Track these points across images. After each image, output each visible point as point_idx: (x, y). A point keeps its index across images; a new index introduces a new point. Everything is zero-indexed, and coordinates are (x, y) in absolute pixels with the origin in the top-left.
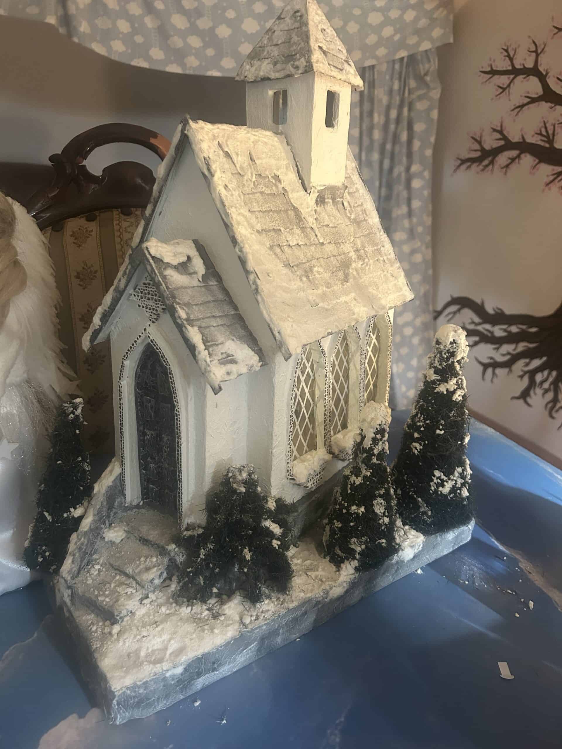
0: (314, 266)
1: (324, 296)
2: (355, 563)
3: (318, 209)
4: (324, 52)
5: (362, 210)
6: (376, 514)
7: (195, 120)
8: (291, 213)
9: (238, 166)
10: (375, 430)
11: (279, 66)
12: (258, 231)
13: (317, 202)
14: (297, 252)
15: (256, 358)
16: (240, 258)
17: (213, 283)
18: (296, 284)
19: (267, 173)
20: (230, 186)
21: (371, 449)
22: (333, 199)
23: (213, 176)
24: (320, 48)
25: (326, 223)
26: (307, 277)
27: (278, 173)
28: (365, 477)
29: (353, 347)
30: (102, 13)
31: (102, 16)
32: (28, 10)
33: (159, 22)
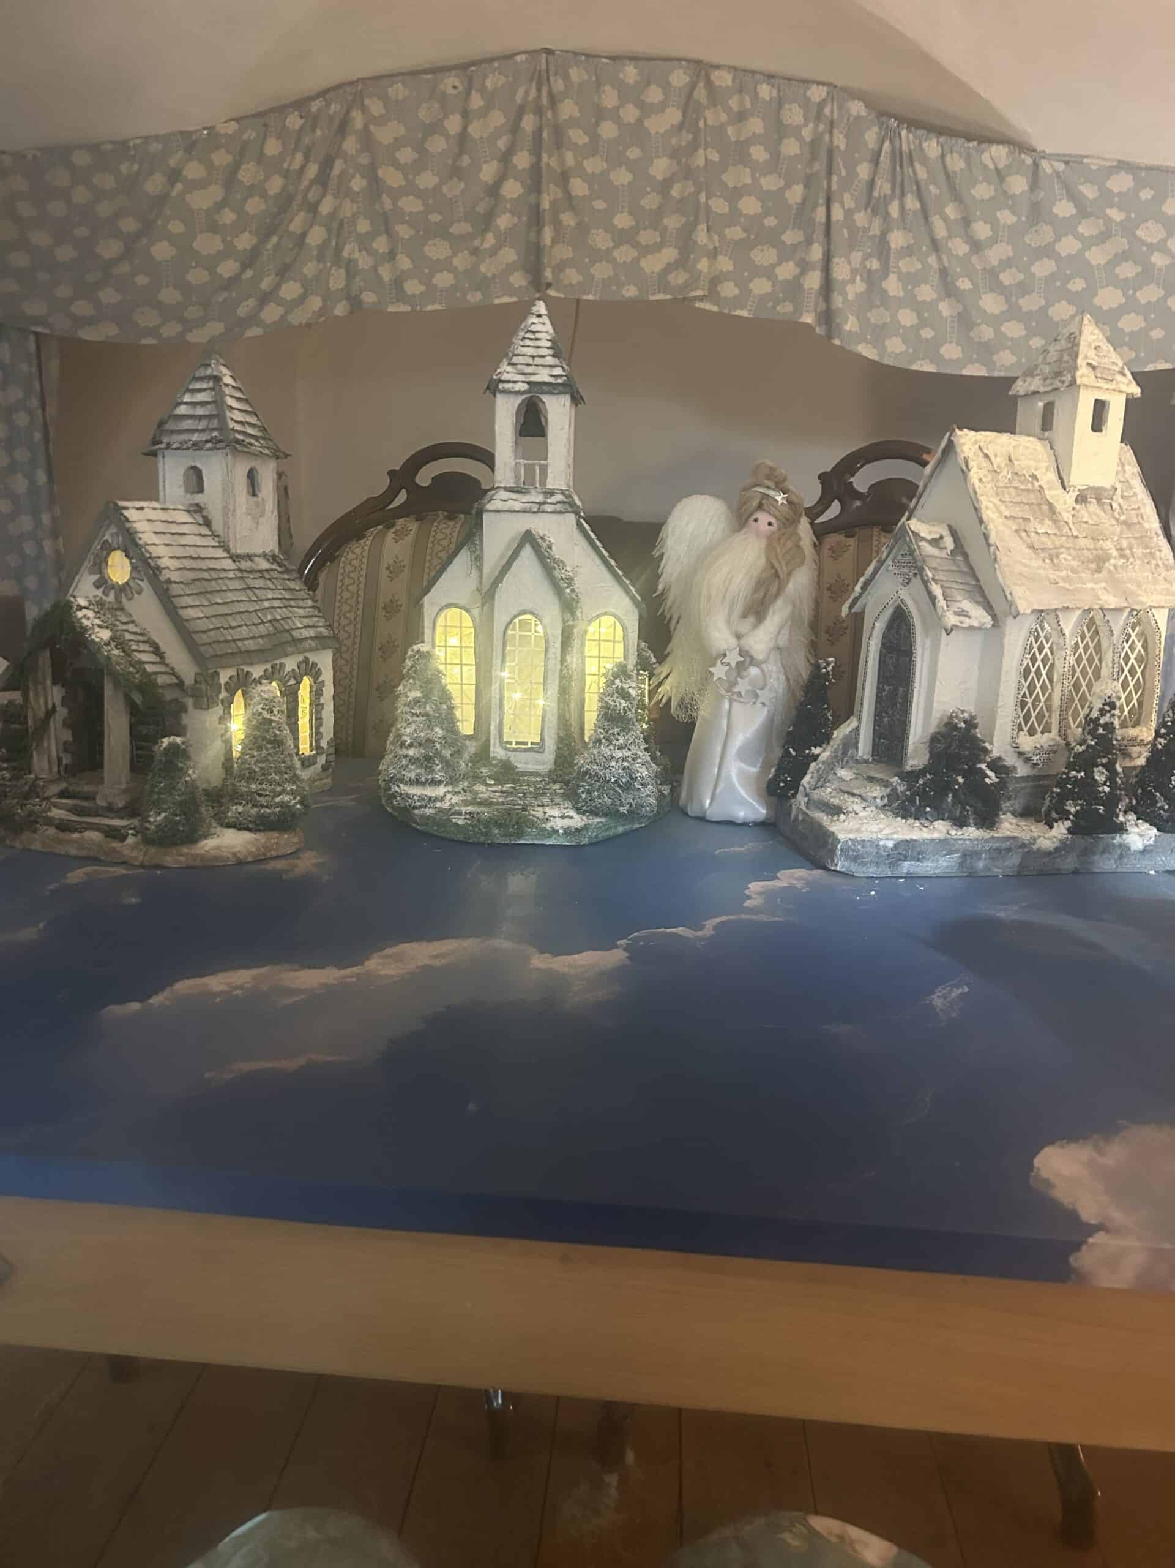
0: (1062, 553)
1: (1066, 579)
2: (1068, 824)
3: (1078, 507)
4: (1094, 368)
5: (1137, 515)
6: (1096, 781)
7: (960, 429)
8: (1045, 507)
9: (995, 466)
10: (1103, 702)
11: (1048, 382)
12: (1006, 517)
13: (1076, 501)
14: (1044, 539)
15: (989, 618)
16: (984, 534)
17: (959, 558)
18: (1036, 563)
19: (1025, 472)
20: (984, 480)
21: (1097, 719)
22: (1099, 500)
23: (969, 470)
24: (1089, 364)
25: (1085, 520)
26: (1052, 560)
27: (1036, 473)
28: (1089, 746)
29: (1105, 644)
30: (879, 303)
31: (878, 307)
32: (778, 308)
33: (960, 308)
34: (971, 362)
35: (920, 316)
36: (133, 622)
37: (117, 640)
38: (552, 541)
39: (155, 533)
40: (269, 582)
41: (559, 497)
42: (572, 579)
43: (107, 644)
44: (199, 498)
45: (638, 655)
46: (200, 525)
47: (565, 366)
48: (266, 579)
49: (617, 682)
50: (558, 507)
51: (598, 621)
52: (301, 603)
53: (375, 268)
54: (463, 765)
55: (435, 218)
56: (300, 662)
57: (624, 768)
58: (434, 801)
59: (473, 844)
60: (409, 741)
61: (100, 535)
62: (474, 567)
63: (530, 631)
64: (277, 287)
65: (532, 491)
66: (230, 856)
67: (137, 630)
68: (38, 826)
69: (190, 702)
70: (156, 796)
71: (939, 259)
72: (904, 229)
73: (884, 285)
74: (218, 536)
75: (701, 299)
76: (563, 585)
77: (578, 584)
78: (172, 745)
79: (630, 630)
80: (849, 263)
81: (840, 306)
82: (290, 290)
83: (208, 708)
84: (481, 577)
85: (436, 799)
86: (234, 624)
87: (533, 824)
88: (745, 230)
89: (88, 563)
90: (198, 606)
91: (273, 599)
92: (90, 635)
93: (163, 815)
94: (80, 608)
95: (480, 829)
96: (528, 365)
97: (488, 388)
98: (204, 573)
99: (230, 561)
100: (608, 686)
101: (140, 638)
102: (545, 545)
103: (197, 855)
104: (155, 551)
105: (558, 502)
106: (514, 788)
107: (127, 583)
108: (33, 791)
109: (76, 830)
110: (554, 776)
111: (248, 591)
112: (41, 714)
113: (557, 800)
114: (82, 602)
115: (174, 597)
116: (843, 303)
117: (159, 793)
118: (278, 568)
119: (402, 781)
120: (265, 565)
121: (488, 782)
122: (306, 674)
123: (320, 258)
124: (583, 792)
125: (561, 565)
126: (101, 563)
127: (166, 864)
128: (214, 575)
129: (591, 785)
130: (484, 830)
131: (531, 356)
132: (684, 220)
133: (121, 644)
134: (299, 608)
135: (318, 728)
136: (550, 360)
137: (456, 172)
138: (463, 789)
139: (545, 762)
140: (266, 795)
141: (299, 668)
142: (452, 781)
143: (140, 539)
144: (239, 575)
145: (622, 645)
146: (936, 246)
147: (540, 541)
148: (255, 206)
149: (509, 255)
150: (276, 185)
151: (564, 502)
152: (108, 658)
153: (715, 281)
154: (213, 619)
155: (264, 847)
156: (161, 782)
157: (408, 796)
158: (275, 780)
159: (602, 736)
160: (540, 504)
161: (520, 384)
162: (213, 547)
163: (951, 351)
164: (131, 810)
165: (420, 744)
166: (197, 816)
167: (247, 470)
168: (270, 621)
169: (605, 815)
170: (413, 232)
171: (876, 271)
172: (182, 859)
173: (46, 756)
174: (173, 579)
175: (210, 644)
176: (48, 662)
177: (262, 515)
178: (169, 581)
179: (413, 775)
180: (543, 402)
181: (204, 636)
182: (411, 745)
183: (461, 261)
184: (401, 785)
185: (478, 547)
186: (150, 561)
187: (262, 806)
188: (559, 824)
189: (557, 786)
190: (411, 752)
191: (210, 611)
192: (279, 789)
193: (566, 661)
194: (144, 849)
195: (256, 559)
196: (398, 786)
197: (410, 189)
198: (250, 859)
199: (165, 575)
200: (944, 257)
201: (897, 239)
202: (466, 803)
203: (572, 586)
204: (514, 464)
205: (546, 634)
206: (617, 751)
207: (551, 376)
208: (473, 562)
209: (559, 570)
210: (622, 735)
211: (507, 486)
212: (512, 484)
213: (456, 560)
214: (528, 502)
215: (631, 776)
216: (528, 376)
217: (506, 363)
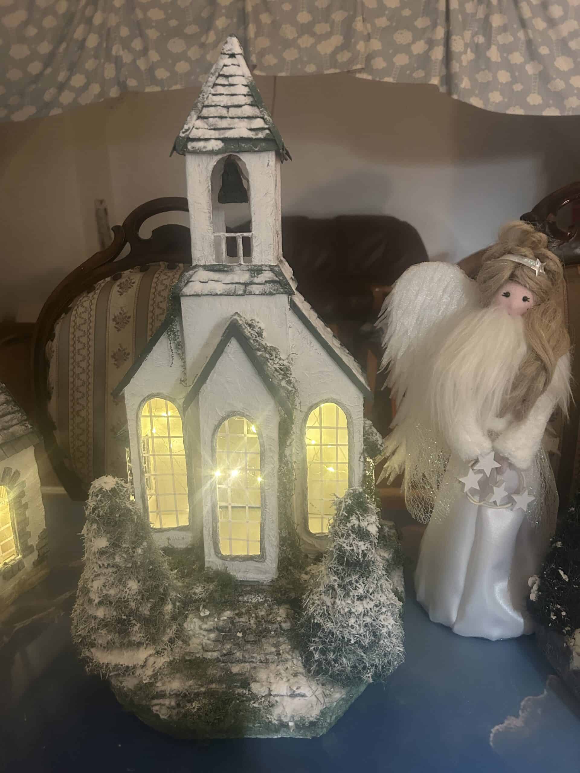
30: (483, 67)
31: (483, 70)
32: (414, 75)
33: (541, 68)
34: (548, 106)
35: (513, 76)
38: (262, 325)
41: (267, 275)
42: (288, 369)
45: (365, 440)
47: (266, 117)
49: (353, 519)
50: (268, 288)
51: (318, 408)
53: (134, 61)
55: (173, 23)
57: (366, 625)
58: (132, 671)
60: (97, 600)
62: (175, 357)
63: (243, 432)
64: (69, 79)
65: (237, 268)
71: (526, 34)
72: (501, 13)
73: (488, 54)
75: (360, 71)
76: (277, 378)
77: (295, 373)
79: (354, 417)
80: (463, 39)
81: (457, 70)
82: (78, 80)
84: (184, 366)
85: (135, 668)
87: (253, 717)
88: (388, 20)
96: (221, 117)
97: (174, 149)
100: (340, 522)
102: (253, 334)
105: (266, 282)
106: (232, 621)
110: (275, 593)
116: (459, 67)
119: (93, 645)
121: (203, 613)
123: (96, 57)
124: (315, 650)
125: (274, 354)
129: (325, 643)
131: (224, 107)
132: (346, 14)
136: (248, 111)
138: (170, 641)
139: (268, 571)
145: (346, 431)
146: (523, 24)
147: (247, 330)
148: (49, 22)
150: (62, 7)
151: (273, 282)
153: (369, 58)
157: (101, 665)
160: (246, 284)
161: (213, 141)
163: (535, 99)
165: (110, 604)
170: (158, 34)
171: (482, 44)
179: (105, 640)
180: (242, 163)
182: (100, 604)
183: (194, 53)
184: (93, 650)
185: (178, 334)
188: (288, 710)
189: (282, 613)
190: (101, 613)
193: (285, 455)
196: (89, 651)
197: (155, 3)
200: (530, 31)
201: (497, 20)
202: (173, 670)
203: (288, 377)
204: (213, 238)
205: (260, 435)
206: (358, 603)
207: (251, 130)
208: (174, 351)
209: (272, 360)
210: (361, 583)
211: (207, 264)
212: (211, 261)
213: (155, 348)
214: (232, 283)
215: (374, 633)
216: (222, 131)
217: (195, 117)
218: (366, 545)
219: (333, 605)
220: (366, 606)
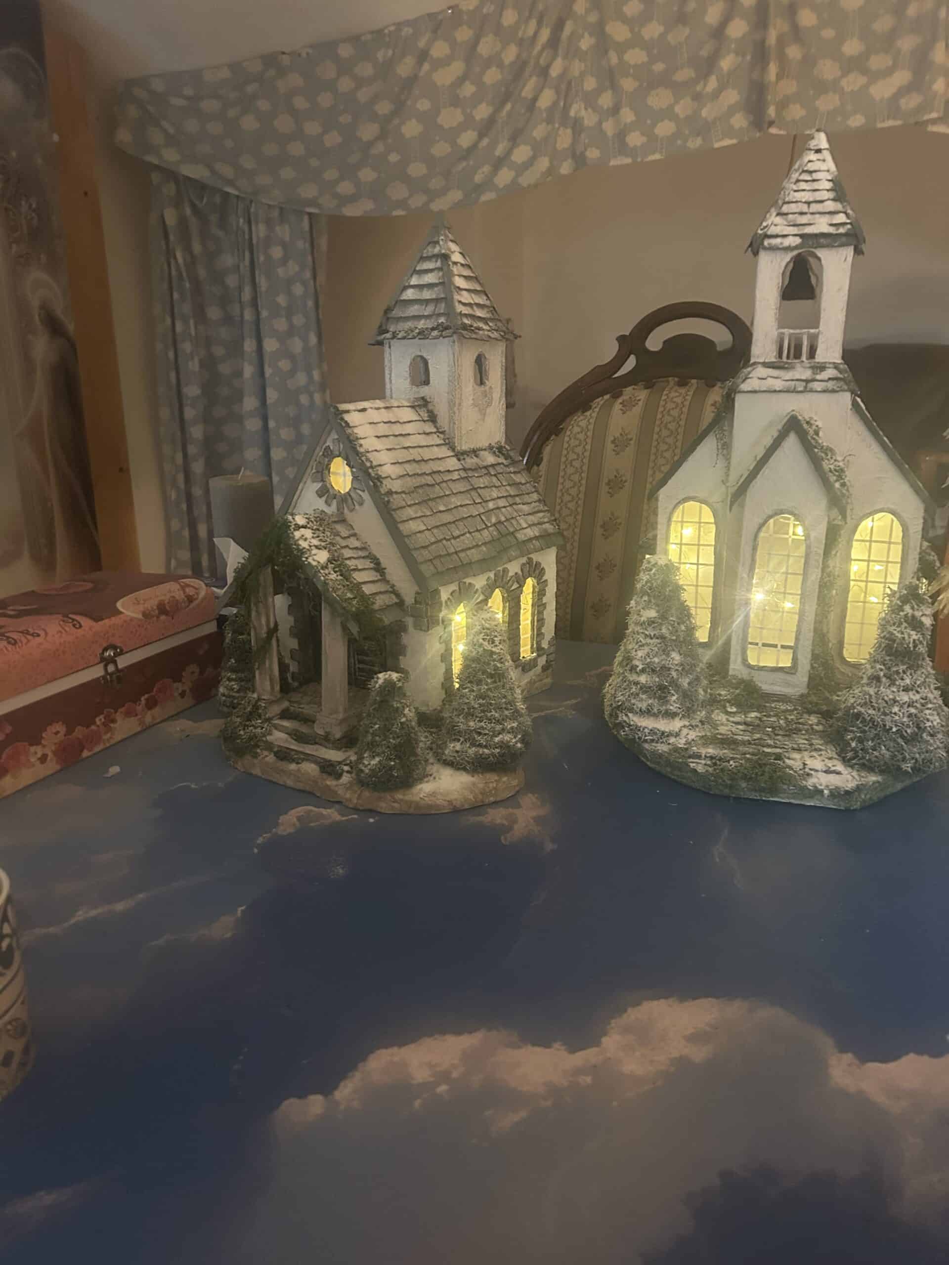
36: (355, 535)
37: (335, 561)
38: (820, 424)
39: (378, 437)
40: (494, 479)
41: (831, 373)
42: (842, 470)
43: (324, 567)
44: (425, 391)
45: (920, 559)
46: (424, 421)
47: (849, 211)
48: (492, 475)
49: (907, 608)
50: (830, 385)
51: (871, 518)
52: (527, 499)
53: (600, 123)
54: (701, 691)
55: (659, 67)
56: (523, 564)
57: (910, 715)
58: (668, 736)
59: (715, 795)
60: (641, 667)
61: (321, 442)
62: (720, 456)
63: (787, 534)
64: (509, 153)
65: (798, 365)
66: (446, 803)
67: (357, 544)
68: (259, 751)
69: (409, 621)
70: (369, 738)
74: (443, 433)
75: (935, 121)
76: (833, 478)
77: (849, 476)
78: (389, 683)
79: (911, 531)
82: (521, 154)
83: (428, 630)
84: (728, 468)
85: (670, 734)
86: (456, 533)
87: (789, 780)
89: (312, 470)
90: (420, 517)
91: (499, 498)
92: (307, 558)
93: (377, 759)
94: (298, 527)
95: (724, 781)
96: (802, 213)
98: (426, 477)
99: (455, 459)
100: (893, 611)
101: (361, 553)
102: (811, 432)
103: (411, 802)
104: (377, 459)
105: (830, 379)
106: (760, 719)
107: (348, 493)
108: (255, 712)
109: (293, 760)
110: (805, 705)
111: (473, 493)
112: (263, 634)
113: (818, 742)
114: (300, 520)
115: (394, 510)
117: (374, 734)
118: (504, 462)
119: (631, 710)
120: (490, 459)
121: (729, 710)
122: (530, 576)
123: (549, 121)
124: (852, 739)
125: (830, 455)
126: (323, 470)
127: (379, 810)
128: (438, 478)
129: (864, 732)
130: (729, 782)
131: (805, 202)
133: (339, 566)
134: (523, 504)
135: (539, 629)
136: (831, 206)
137: (682, 18)
138: (701, 721)
139: (798, 685)
140: (485, 734)
141: (522, 570)
142: (688, 712)
143: (361, 445)
144: (463, 474)
145: (900, 547)
147: (805, 426)
148: (492, 76)
149: (732, 96)
150: (510, 54)
151: (837, 379)
152: (325, 583)
154: (435, 531)
155: (481, 793)
156: (375, 724)
157: (638, 728)
158: (495, 719)
159: (882, 674)
160: (807, 381)
161: (791, 237)
162: (437, 445)
164: (348, 741)
165: (653, 671)
166: (413, 759)
167: (476, 355)
168: (494, 525)
169: (882, 772)
170: (637, 84)
172: (396, 805)
173: (268, 677)
174: (394, 490)
175: (431, 560)
176: (270, 579)
177: (489, 404)
178: (390, 493)
179: (644, 706)
180: (819, 259)
181: (425, 552)
182: (643, 671)
183: (683, 108)
184: (630, 715)
185: (726, 433)
186: (370, 470)
187: (480, 745)
188: (823, 781)
189: (813, 719)
190: (643, 679)
191: (432, 522)
192: (498, 727)
193: (829, 567)
194: (359, 792)
195: (482, 453)
196: (626, 715)
197: (637, 41)
198: (467, 807)
199: (387, 485)
202: (707, 741)
203: (842, 479)
204: (776, 333)
205: (807, 536)
206: (902, 693)
207: (831, 225)
208: (720, 451)
209: (828, 460)
210: (908, 674)
211: (766, 361)
212: (772, 358)
213: (699, 448)
214: (792, 380)
215: (918, 725)
216: (801, 227)
217: (774, 214)
218: (919, 636)
219: (876, 694)
220: (912, 697)
